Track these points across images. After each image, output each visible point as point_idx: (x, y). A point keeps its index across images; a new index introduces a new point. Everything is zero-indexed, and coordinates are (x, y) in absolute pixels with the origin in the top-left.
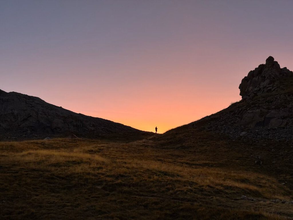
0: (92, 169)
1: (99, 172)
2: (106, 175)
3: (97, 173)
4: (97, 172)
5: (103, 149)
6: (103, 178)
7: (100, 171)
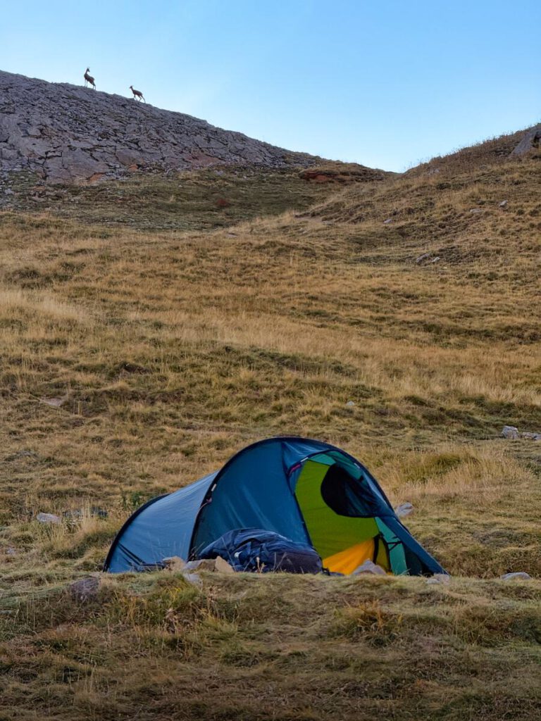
0: (30, 345)
1: (55, 356)
2: (76, 365)
3: (48, 359)
4: (48, 355)
5: (83, 265)
6: (67, 373)
7: (57, 353)
